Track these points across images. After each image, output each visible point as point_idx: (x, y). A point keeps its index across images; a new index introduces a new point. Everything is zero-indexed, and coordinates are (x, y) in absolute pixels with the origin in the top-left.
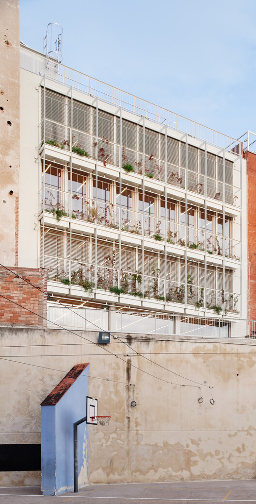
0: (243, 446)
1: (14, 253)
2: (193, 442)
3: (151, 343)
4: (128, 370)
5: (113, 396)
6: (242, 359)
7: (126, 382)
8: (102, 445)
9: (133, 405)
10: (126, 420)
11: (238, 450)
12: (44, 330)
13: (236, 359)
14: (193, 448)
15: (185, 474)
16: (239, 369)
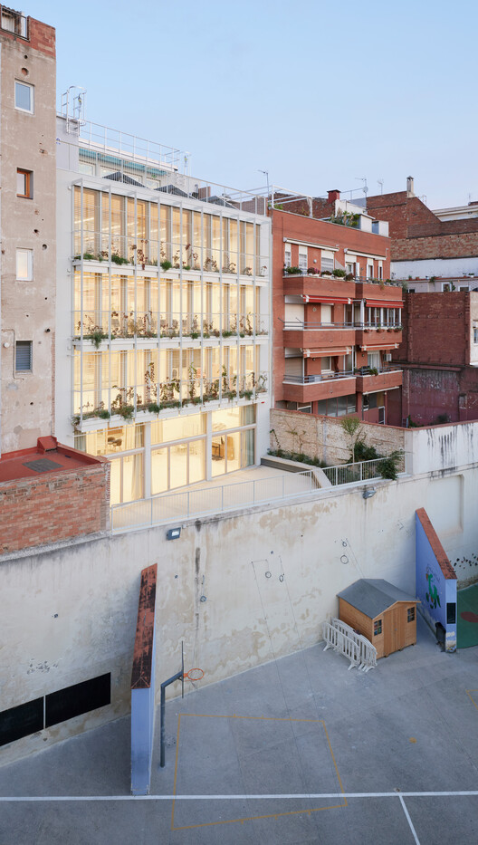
0: (307, 610)
1: (51, 401)
2: (260, 621)
3: (220, 523)
4: (197, 560)
5: (181, 594)
6: (305, 518)
7: (195, 575)
8: (170, 655)
9: (203, 599)
10: (195, 618)
11: (303, 617)
12: (109, 538)
13: (299, 519)
14: (260, 629)
15: (253, 659)
16: (303, 530)
